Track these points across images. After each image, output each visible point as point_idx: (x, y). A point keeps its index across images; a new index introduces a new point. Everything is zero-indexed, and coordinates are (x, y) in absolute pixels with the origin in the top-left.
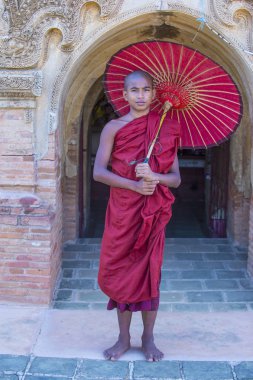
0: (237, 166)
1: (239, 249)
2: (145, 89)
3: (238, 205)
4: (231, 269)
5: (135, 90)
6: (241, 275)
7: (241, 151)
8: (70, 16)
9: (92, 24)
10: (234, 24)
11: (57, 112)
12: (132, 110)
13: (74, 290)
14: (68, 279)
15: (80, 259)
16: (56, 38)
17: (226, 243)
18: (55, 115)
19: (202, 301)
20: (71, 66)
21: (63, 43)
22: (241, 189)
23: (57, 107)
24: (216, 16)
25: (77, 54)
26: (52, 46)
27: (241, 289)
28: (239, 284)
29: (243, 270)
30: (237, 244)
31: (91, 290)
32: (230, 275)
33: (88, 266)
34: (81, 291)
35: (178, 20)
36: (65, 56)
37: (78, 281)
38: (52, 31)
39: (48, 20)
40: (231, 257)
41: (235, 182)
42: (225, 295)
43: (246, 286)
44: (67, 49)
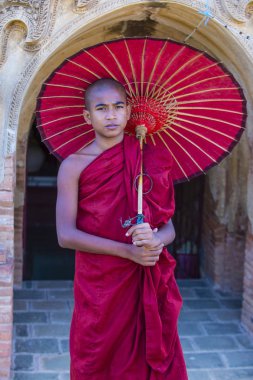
0: (219, 193)
1: (222, 294)
2: (117, 106)
3: (220, 240)
4: (220, 322)
5: (102, 107)
6: (235, 329)
7: (224, 175)
8: (37, 5)
9: (65, 16)
10: (245, 20)
11: (16, 128)
12: (97, 136)
13: (35, 355)
14: (24, 339)
15: (32, 310)
16: (17, 34)
17: (203, 285)
18: (13, 132)
19: (198, 367)
20: (36, 70)
21: (28, 40)
22: (223, 221)
23: (17, 122)
24: (223, 10)
25: (44, 54)
26: (12, 43)
27: (241, 349)
28: (236, 341)
29: (235, 322)
30: (217, 286)
31: (56, 355)
32: (221, 329)
33: (44, 320)
34: (45, 355)
35: (169, 14)
36: (28, 56)
37: (36, 341)
38: (13, 24)
39: (8, 9)
40: (216, 305)
41: (217, 212)
42: (224, 358)
43: (246, 344)
44: (32, 47)
